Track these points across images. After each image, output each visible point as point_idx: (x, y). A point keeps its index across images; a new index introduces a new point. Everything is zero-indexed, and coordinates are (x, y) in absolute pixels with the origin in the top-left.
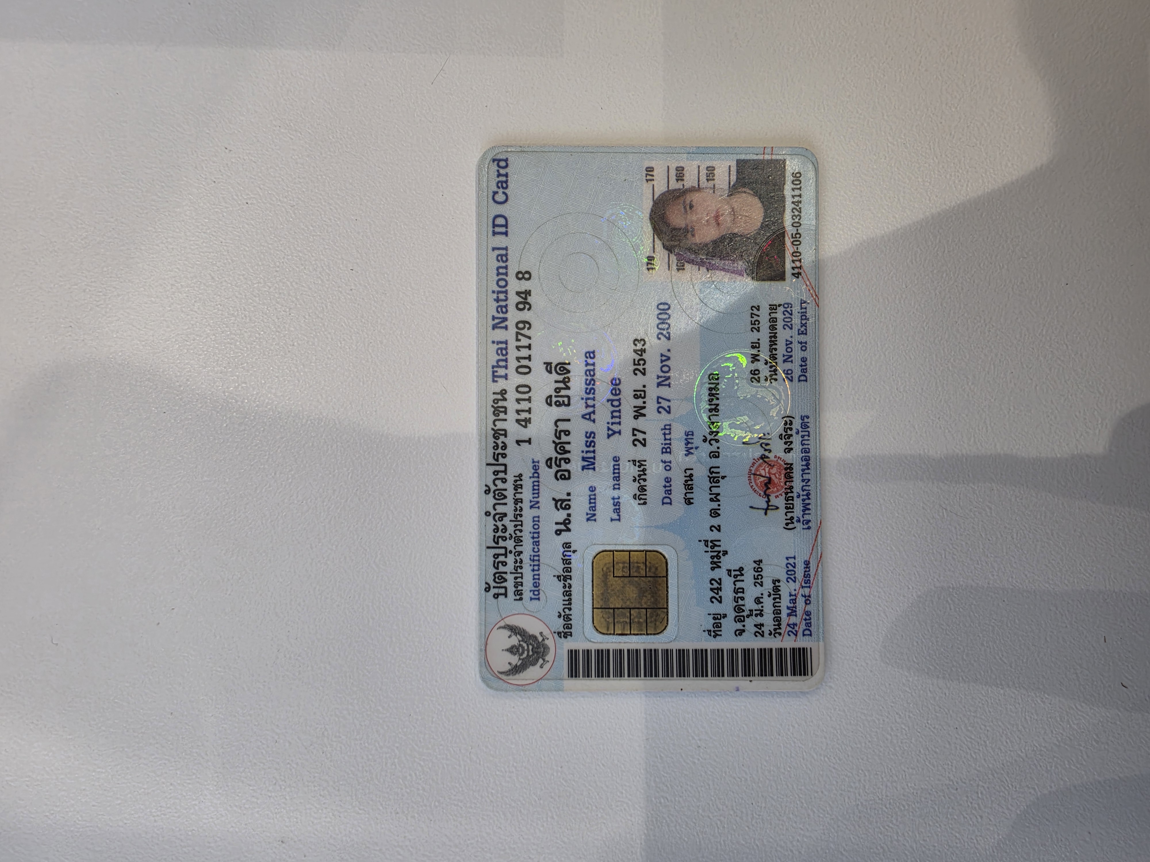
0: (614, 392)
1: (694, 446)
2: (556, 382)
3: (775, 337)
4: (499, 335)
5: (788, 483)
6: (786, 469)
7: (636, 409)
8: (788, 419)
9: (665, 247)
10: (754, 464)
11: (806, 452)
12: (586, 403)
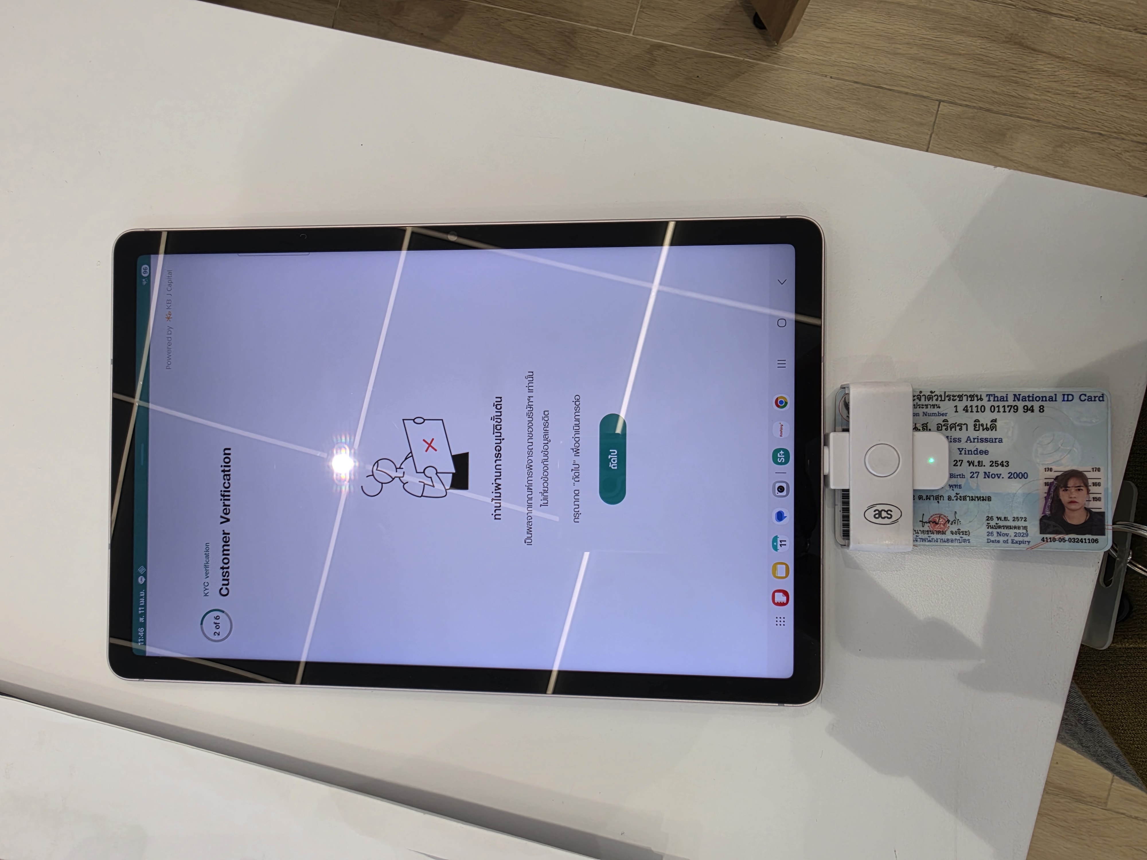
0: (981, 451)
1: (954, 489)
2: (987, 424)
3: (1010, 528)
4: (1011, 398)
5: (935, 532)
6: (943, 531)
7: (973, 462)
8: (968, 533)
9: (1057, 477)
10: (945, 516)
11: (951, 541)
12: (976, 438)
